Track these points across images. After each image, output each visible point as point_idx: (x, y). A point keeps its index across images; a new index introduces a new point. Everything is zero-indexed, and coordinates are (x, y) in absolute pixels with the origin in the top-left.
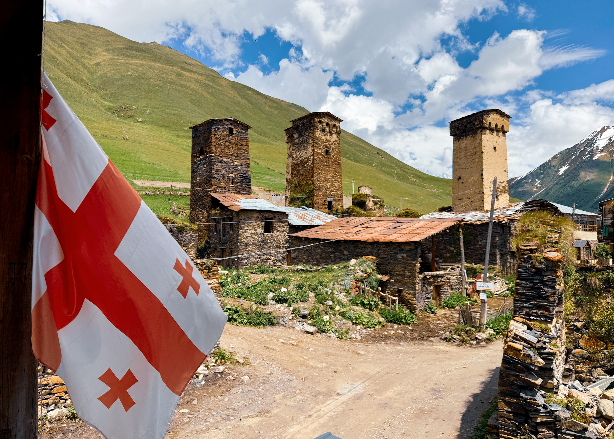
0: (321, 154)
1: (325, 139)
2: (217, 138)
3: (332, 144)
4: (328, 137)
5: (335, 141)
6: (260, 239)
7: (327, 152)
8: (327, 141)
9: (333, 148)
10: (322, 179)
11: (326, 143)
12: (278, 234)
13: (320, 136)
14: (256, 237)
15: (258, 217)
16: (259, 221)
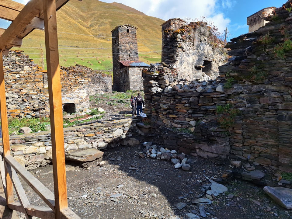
2: (121, 35)
14: (138, 79)
15: (138, 70)
16: (139, 71)
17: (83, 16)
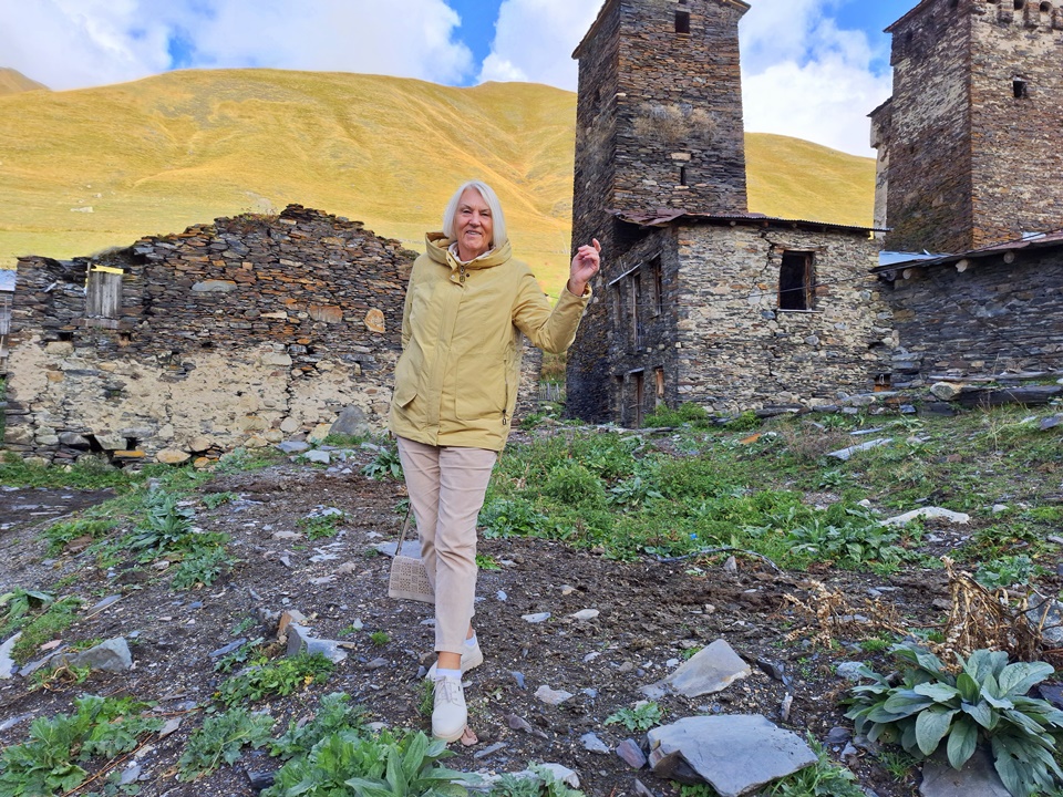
0: (994, 96)
1: (1010, 51)
2: (635, 45)
3: (1038, 64)
4: (1023, 43)
5: (1049, 53)
6: (763, 332)
7: (1019, 90)
8: (1019, 53)
9: (1039, 75)
10: (1000, 171)
11: (1013, 60)
12: (834, 311)
13: (990, 40)
14: (747, 323)
15: (754, 250)
16: (756, 263)
17: (507, 145)
